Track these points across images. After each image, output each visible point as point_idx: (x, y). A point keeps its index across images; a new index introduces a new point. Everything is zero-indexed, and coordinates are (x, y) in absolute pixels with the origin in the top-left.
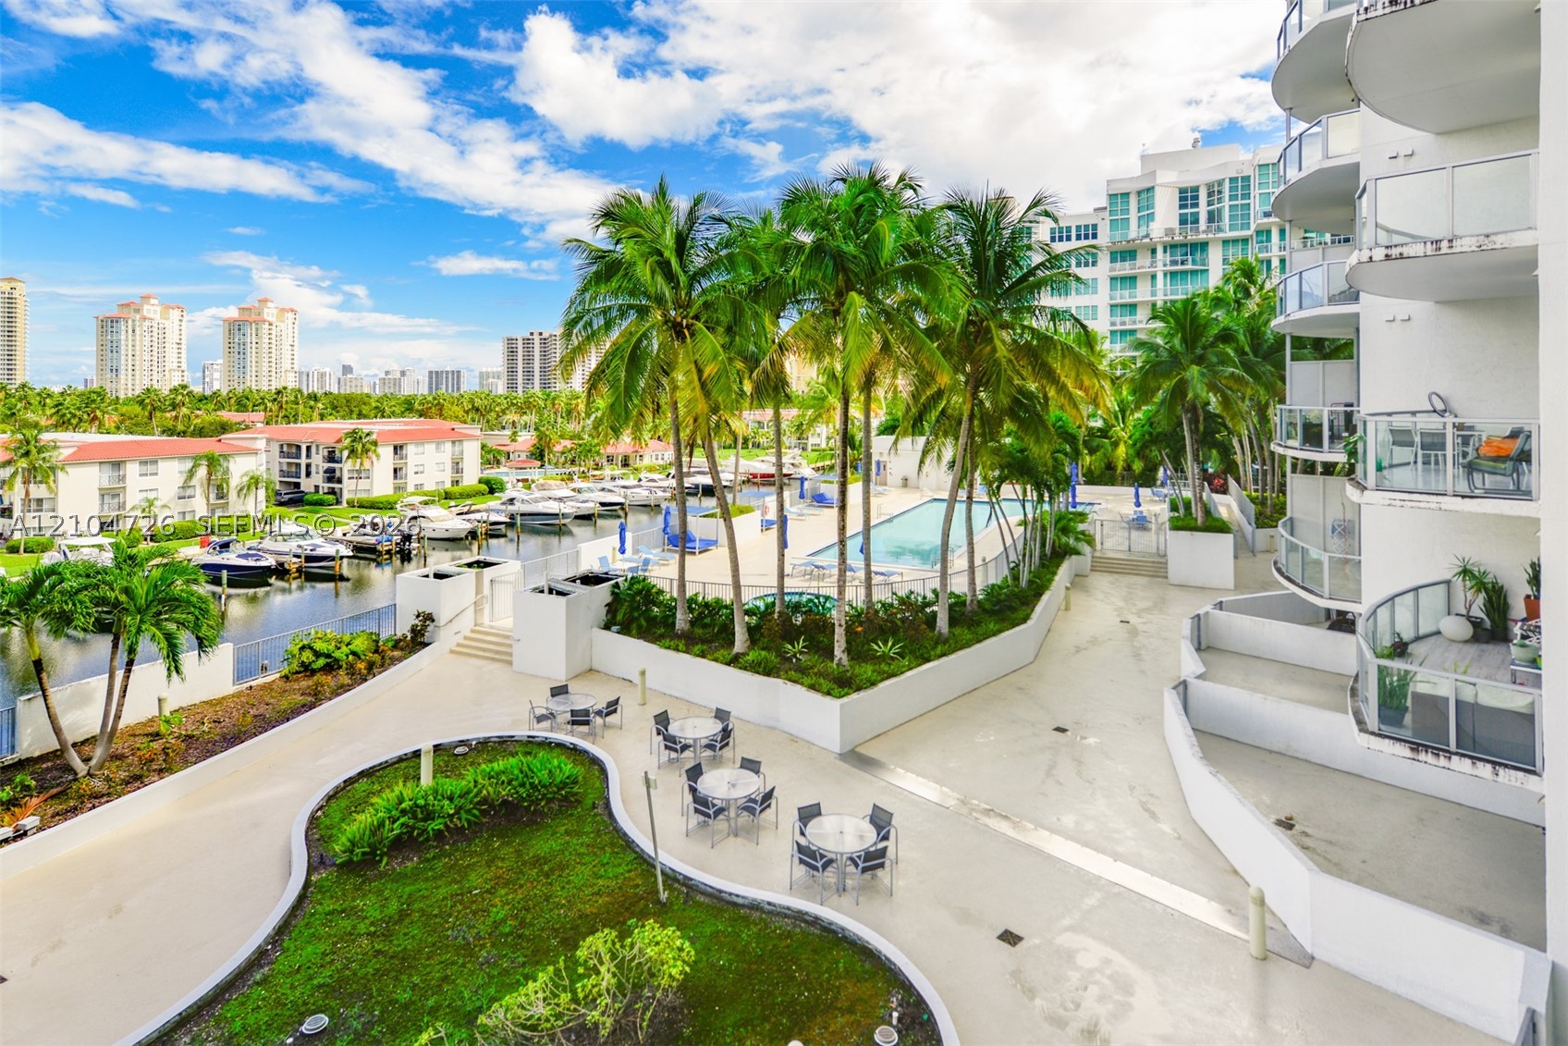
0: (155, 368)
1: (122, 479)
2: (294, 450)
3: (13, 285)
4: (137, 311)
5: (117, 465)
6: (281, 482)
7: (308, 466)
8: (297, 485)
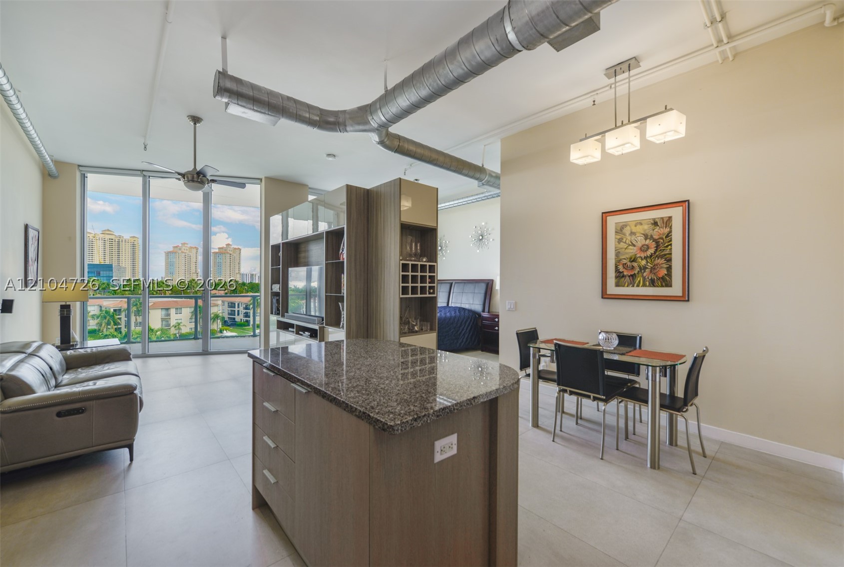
0: (187, 272)
1: (169, 315)
2: (233, 305)
3: (135, 239)
4: (180, 249)
5: (167, 309)
6: (228, 317)
7: (238, 311)
8: (234, 319)
